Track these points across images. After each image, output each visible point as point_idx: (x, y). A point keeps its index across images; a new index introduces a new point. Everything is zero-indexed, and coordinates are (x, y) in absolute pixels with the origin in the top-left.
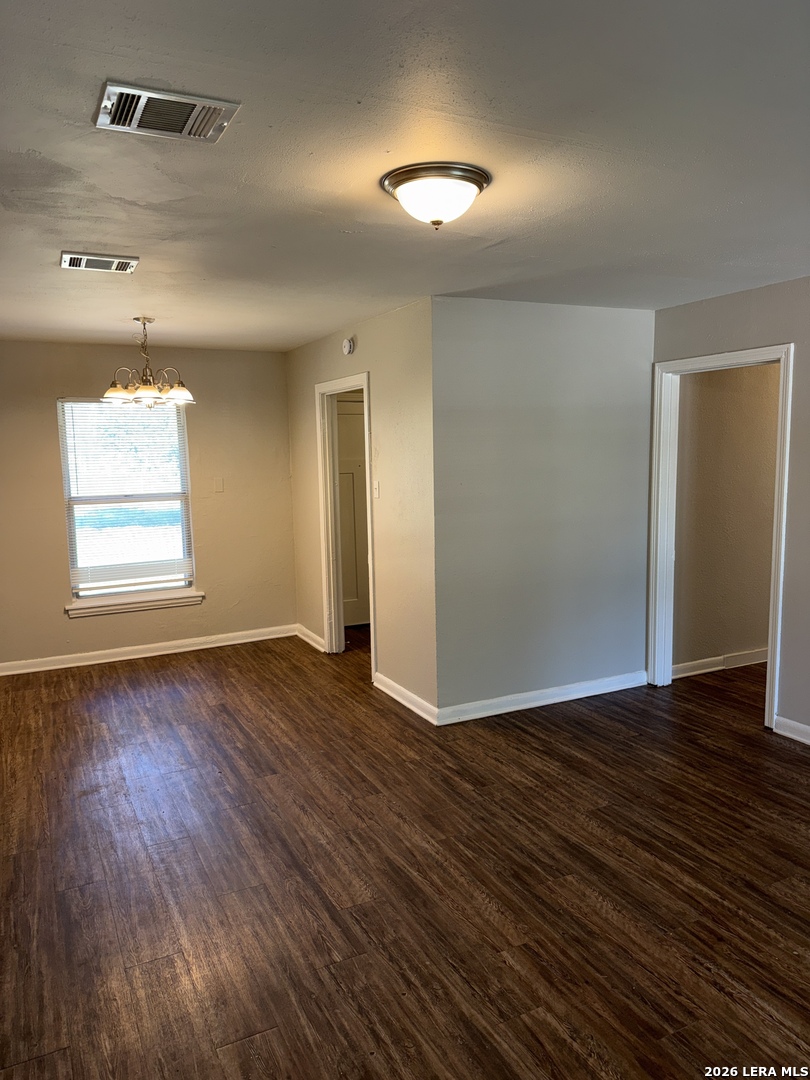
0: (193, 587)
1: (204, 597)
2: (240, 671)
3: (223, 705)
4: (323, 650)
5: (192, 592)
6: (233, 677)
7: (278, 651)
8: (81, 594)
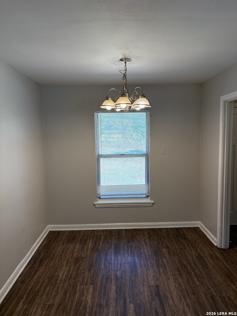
0: (149, 198)
1: (153, 204)
2: (169, 253)
3: (157, 286)
4: (215, 244)
5: (148, 200)
6: (165, 258)
7: (189, 238)
8: (101, 197)
